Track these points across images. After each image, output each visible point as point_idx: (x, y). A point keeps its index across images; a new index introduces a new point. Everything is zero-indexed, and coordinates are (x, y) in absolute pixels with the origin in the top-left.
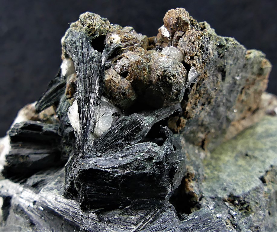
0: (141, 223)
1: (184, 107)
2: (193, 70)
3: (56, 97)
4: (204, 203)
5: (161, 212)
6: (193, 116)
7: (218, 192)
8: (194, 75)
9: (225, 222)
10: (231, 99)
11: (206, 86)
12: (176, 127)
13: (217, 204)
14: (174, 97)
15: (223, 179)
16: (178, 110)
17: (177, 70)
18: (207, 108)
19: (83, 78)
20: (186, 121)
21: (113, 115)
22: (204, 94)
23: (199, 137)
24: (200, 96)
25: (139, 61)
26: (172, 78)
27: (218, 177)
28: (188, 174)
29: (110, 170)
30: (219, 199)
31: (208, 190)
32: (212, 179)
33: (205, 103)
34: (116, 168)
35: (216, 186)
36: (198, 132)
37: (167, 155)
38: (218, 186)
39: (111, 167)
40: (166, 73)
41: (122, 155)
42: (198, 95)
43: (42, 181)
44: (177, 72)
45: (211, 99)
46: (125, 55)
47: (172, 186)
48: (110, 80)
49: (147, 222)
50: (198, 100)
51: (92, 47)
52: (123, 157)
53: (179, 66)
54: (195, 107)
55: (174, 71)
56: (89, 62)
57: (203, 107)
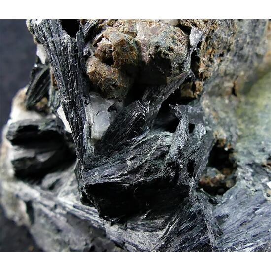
0: (167, 227)
1: (196, 69)
2: (195, 32)
3: (43, 89)
4: (240, 174)
5: (188, 209)
6: (210, 74)
7: (255, 155)
8: (197, 36)
9: (265, 194)
10: (257, 35)
11: (219, 36)
12: (192, 93)
13: (255, 170)
14: (178, 72)
15: (260, 136)
16: (189, 76)
17: (173, 39)
18: (228, 56)
19: (61, 76)
20: (202, 83)
21: (109, 111)
22: (219, 45)
23: (225, 88)
24: (214, 48)
25: (122, 41)
26: (168, 53)
27: (255, 134)
28: (218, 141)
29: (119, 179)
30: (257, 165)
31: (243, 153)
32: (247, 136)
33: (223, 53)
34: (126, 175)
35: (252, 147)
36: (223, 83)
37: (180, 150)
38: (255, 146)
39: (119, 176)
40: (159, 50)
41: (130, 158)
42: (211, 50)
43: (58, 181)
44: (173, 43)
45: (230, 45)
46: (104, 35)
47: (194, 178)
48: (93, 73)
49: (173, 225)
50: (213, 53)
51: (63, 29)
52: (131, 159)
53: (175, 33)
54: (210, 64)
55: (169, 43)
56: (64, 53)
57: (222, 58)
